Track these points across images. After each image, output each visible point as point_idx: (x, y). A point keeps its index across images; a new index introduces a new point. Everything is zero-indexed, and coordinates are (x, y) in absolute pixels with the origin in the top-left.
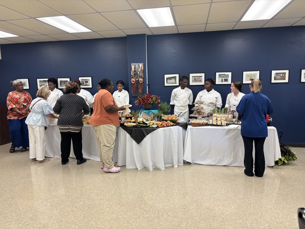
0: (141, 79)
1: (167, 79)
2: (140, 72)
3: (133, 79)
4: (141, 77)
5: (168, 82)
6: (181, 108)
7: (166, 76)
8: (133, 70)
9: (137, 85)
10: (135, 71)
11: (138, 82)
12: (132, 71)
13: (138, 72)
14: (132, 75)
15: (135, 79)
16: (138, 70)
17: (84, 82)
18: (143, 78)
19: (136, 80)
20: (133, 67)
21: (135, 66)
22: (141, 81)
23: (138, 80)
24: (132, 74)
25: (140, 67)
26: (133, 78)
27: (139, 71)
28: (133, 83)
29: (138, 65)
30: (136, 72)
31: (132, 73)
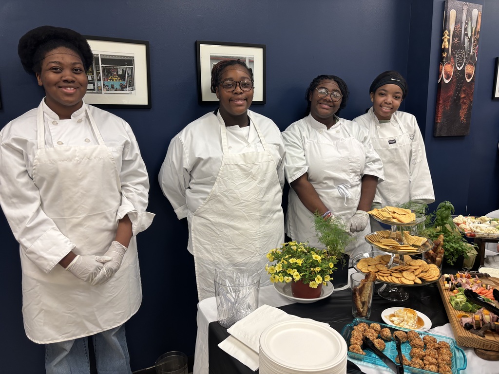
0: (470, 69)
2: (470, 39)
3: (448, 68)
4: (471, 60)
8: (451, 27)
9: (457, 90)
10: (457, 35)
11: (460, 76)
12: (449, 31)
13: (466, 40)
14: (447, 51)
15: (455, 67)
16: (466, 29)
18: (477, 65)
19: (456, 71)
20: (452, 15)
21: (459, 12)
22: (469, 76)
23: (463, 70)
24: (447, 43)
25: (471, 19)
26: (448, 60)
27: (469, 35)
28: (447, 81)
29: (468, 10)
30: (460, 39)
31: (449, 41)
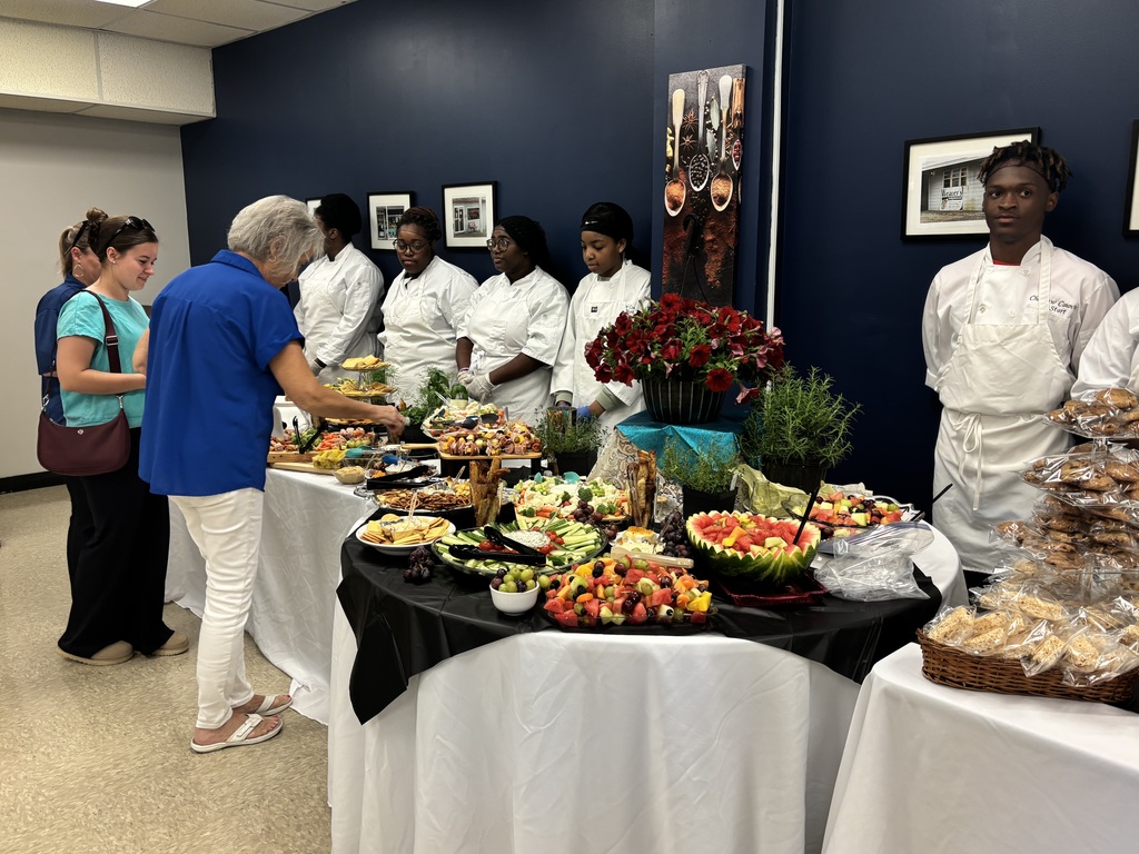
0: (722, 188)
1: (929, 177)
2: (718, 134)
3: (676, 190)
4: (722, 171)
5: (935, 202)
6: (979, 431)
7: (923, 157)
8: (678, 120)
10: (689, 129)
12: (673, 128)
13: (710, 136)
14: (671, 161)
15: (689, 187)
16: (707, 117)
17: (465, 213)
18: (739, 178)
19: (690, 194)
20: (678, 98)
21: (691, 91)
22: (721, 200)
23: (706, 192)
24: (669, 148)
25: (718, 96)
26: (673, 177)
27: (716, 126)
28: (673, 213)
29: (709, 82)
30: (696, 137)
31: (673, 144)
